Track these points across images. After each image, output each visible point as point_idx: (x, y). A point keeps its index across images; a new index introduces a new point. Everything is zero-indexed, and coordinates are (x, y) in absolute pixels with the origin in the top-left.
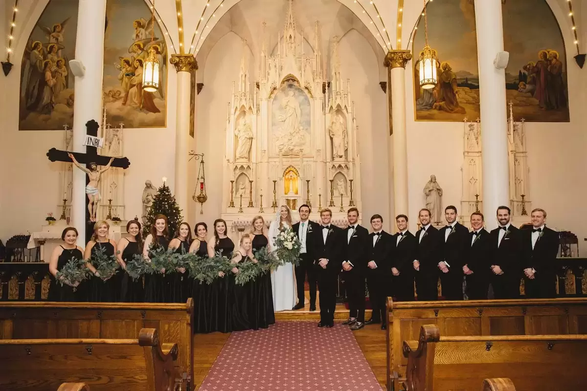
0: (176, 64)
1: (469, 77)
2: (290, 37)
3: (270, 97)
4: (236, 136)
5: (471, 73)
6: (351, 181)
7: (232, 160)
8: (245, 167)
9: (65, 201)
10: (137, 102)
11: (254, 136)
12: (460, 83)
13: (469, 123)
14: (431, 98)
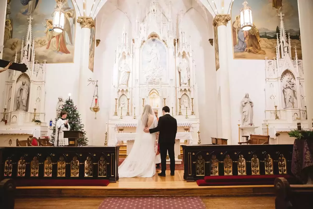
0: (81, 23)
1: (267, 32)
2: (154, 10)
3: (141, 47)
4: (119, 71)
5: (269, 29)
6: (192, 99)
7: (116, 86)
8: (125, 90)
9: (5, 109)
10: (55, 47)
11: (131, 71)
12: (262, 35)
13: (268, 61)
14: (244, 45)
